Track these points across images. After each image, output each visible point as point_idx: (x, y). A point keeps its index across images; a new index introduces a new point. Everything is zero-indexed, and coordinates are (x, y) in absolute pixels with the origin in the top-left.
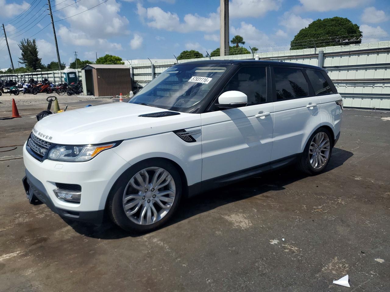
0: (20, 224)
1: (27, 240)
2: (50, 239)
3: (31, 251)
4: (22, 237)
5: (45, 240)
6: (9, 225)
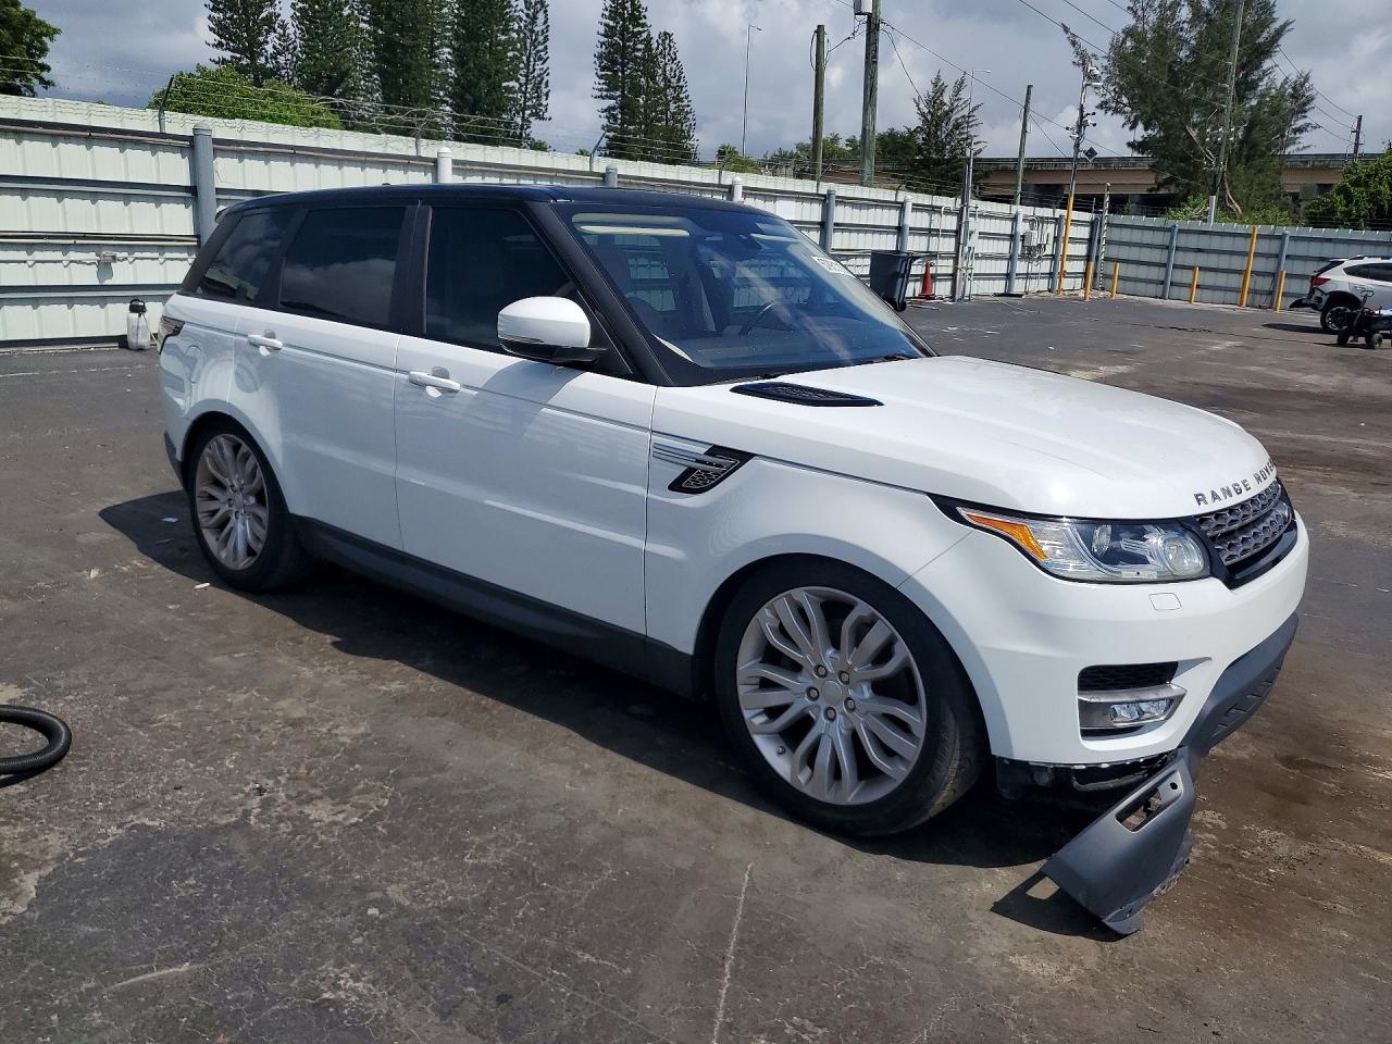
0: (1303, 835)
1: (1331, 785)
2: (1276, 755)
3: (1350, 760)
4: (1338, 798)
5: (1289, 761)
6: (1336, 854)
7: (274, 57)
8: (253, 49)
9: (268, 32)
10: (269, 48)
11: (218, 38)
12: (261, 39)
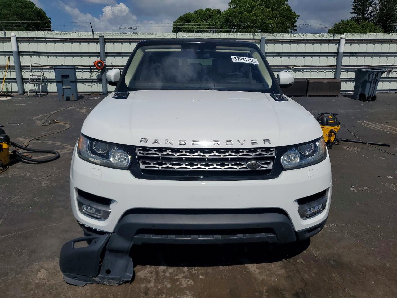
7: (370, 14)
8: (363, 12)
9: (369, 7)
10: (369, 11)
11: (354, 11)
12: (367, 9)
